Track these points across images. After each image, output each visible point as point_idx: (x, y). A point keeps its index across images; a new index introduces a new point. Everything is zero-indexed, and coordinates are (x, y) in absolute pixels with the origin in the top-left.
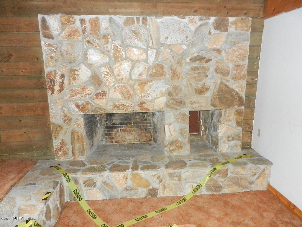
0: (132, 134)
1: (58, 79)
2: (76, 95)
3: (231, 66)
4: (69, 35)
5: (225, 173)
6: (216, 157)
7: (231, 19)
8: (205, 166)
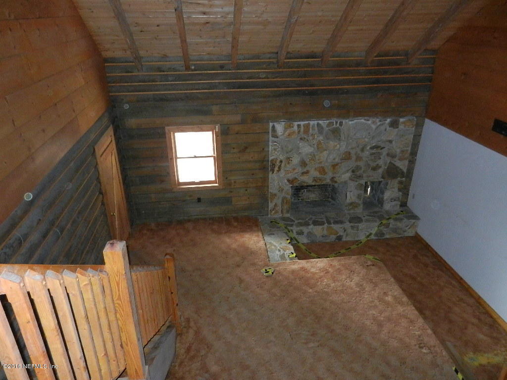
0: (314, 193)
1: (278, 163)
2: (288, 173)
3: (398, 151)
4: (289, 135)
5: (387, 226)
6: (382, 213)
7: (401, 120)
8: (375, 221)
